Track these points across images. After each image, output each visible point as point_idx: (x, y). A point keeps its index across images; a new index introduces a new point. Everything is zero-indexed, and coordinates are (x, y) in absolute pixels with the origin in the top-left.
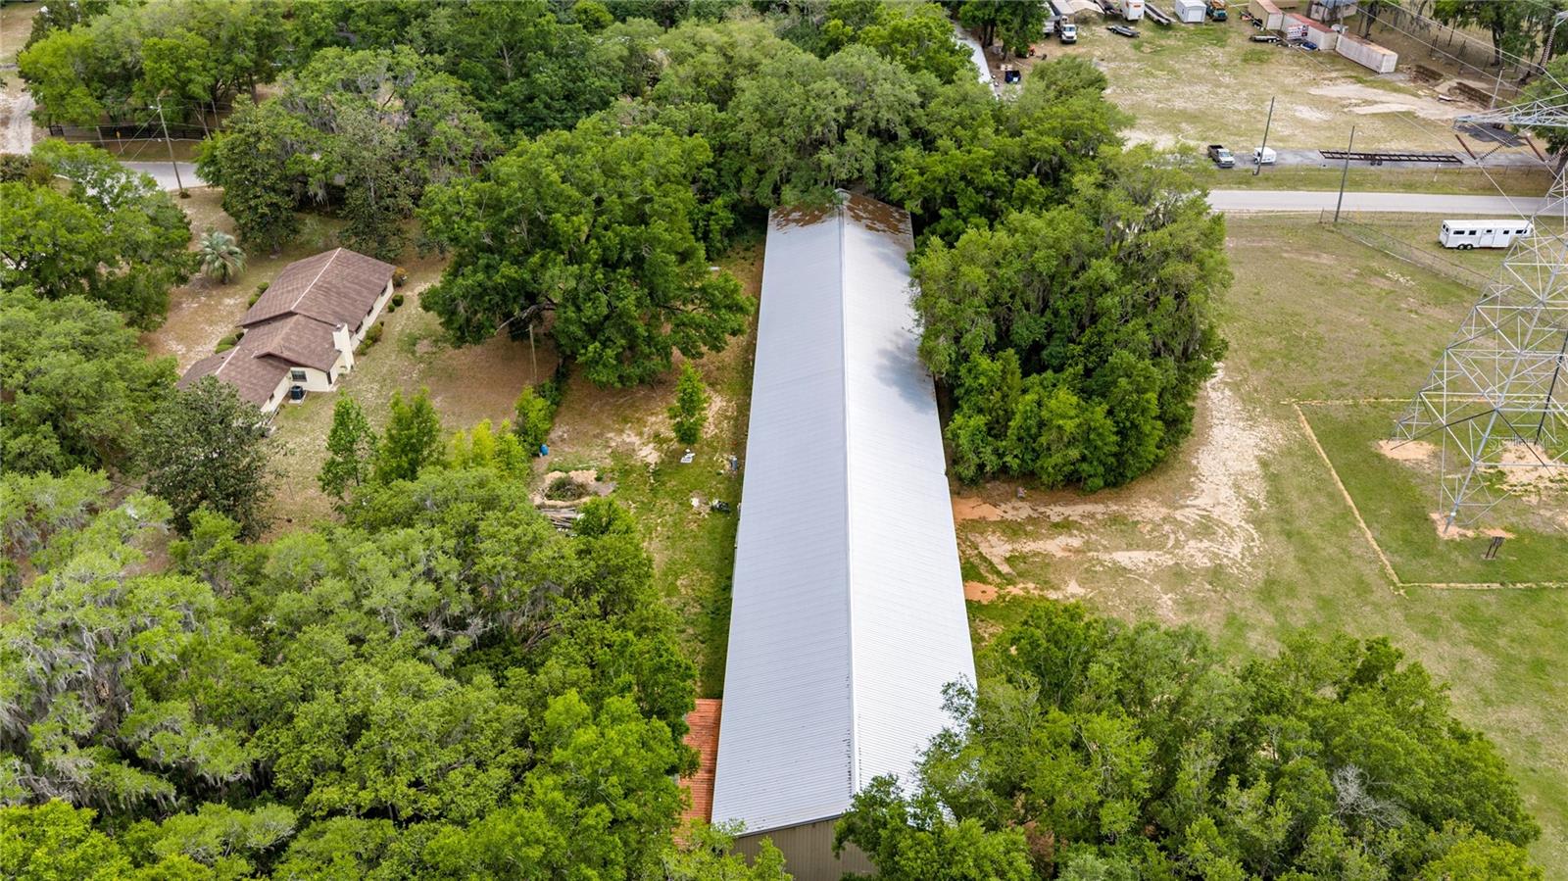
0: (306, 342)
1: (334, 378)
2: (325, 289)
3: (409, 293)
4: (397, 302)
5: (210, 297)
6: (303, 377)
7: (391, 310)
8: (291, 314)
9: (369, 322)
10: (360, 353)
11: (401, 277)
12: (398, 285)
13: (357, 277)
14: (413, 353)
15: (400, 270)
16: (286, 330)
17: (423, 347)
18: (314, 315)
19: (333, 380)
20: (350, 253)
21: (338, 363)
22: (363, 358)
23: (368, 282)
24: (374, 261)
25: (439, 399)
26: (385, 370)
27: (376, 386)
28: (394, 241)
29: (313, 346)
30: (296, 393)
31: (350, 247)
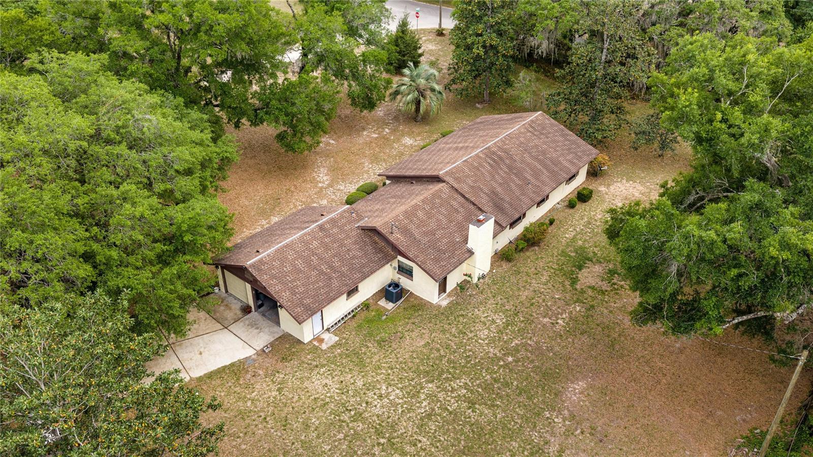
0: (433, 225)
1: (451, 285)
2: (495, 158)
3: (602, 189)
4: (583, 197)
5: (394, 131)
6: (408, 273)
7: (571, 205)
8: (436, 179)
9: (535, 215)
10: (503, 257)
11: (600, 165)
12: (594, 173)
13: (544, 153)
14: (574, 281)
15: (603, 157)
16: (417, 200)
17: (590, 276)
18: (464, 188)
19: (449, 289)
20: (549, 121)
21: (464, 268)
22: (505, 266)
23: (556, 163)
24: (574, 137)
25: (581, 385)
26: (524, 295)
27: (500, 320)
28: (608, 120)
29: (439, 234)
30: (393, 292)
31: (555, 115)
